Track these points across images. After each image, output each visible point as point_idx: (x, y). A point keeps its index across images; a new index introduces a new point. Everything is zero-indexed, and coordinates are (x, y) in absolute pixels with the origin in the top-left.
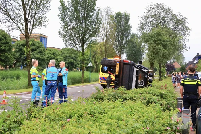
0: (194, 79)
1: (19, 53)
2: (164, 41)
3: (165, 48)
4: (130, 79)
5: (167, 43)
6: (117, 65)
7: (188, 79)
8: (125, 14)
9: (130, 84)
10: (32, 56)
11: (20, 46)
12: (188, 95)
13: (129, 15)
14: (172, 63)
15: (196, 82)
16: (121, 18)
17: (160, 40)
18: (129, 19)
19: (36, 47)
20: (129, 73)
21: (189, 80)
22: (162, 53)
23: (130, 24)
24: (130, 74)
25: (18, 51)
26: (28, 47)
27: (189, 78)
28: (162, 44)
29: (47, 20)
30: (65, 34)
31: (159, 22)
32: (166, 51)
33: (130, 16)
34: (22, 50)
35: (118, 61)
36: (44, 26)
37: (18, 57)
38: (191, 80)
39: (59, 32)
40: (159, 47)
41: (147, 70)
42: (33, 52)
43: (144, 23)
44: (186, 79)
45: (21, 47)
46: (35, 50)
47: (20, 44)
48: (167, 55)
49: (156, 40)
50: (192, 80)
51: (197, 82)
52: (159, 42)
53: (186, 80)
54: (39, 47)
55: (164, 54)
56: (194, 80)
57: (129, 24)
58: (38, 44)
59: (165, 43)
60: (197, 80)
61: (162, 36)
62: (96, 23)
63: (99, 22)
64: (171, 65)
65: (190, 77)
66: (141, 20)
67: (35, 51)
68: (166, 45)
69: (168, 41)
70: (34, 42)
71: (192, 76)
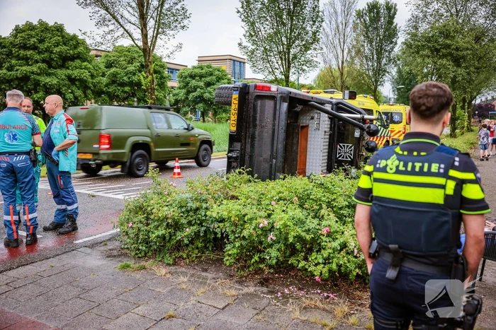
0: (435, 167)
1: (184, 91)
2: (457, 49)
3: (459, 66)
4: (275, 145)
5: (465, 53)
6: (233, 100)
7: (392, 162)
8: (387, 3)
9: (274, 160)
10: (207, 94)
11: (186, 78)
12: (394, 266)
13: (396, 5)
14: (491, 100)
15: (443, 187)
16: (378, 13)
17: (448, 46)
18: (395, 13)
19: (214, 77)
20: (274, 125)
21: (398, 172)
22: (451, 75)
23: (397, 24)
24: (276, 127)
25: (184, 87)
26: (149, 72)
27: (400, 158)
28: (451, 54)
29: (188, 16)
30: (253, 48)
31: (453, 10)
32: (461, 71)
33: (397, 7)
34: (190, 84)
35: (235, 89)
36: (183, 27)
37: (183, 98)
38: (413, 173)
39: (240, 44)
40: (444, 61)
41: (359, 116)
42: (209, 89)
43: (421, 15)
44: (382, 163)
45: (188, 79)
46: (214, 84)
47: (186, 74)
48: (463, 79)
49: (439, 47)
50: (421, 173)
51: (451, 186)
52: (444, 51)
53: (384, 170)
54: (219, 78)
55: (455, 77)
56: (429, 174)
57: (394, 24)
58: (217, 73)
59: (460, 53)
60: (452, 173)
61: (453, 37)
62: (315, 22)
63: (319, 19)
64: (487, 105)
65: (410, 152)
66: (413, 9)
67: (212, 86)
68: (463, 57)
69: (467, 49)
70: (211, 70)
71: (420, 147)
